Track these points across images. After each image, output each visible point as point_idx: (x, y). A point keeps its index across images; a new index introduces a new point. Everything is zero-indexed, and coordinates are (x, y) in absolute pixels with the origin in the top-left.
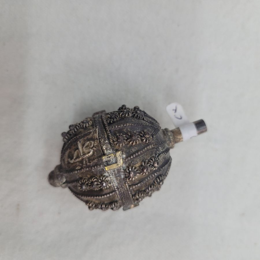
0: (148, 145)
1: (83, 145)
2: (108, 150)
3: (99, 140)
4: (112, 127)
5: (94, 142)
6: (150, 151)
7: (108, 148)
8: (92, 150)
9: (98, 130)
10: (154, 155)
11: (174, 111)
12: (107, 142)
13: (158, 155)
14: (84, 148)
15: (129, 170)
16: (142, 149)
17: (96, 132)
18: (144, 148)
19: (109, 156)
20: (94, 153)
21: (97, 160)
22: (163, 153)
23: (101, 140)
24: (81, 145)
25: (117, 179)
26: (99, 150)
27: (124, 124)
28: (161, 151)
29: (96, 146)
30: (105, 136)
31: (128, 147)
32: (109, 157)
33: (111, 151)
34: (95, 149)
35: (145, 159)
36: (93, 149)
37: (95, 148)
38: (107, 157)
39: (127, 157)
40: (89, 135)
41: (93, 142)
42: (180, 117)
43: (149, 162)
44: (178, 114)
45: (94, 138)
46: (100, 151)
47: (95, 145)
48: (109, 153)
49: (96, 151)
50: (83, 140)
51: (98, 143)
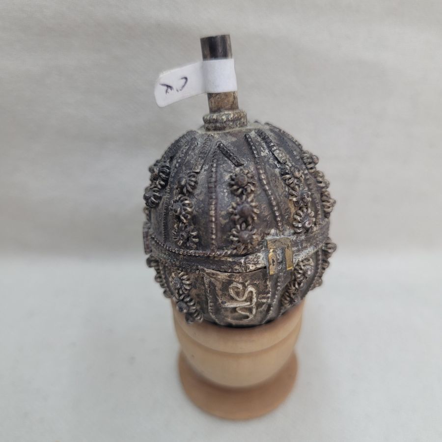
0: (260, 180)
1: (232, 299)
2: (259, 260)
3: (234, 274)
4: (213, 244)
5: (235, 282)
6: (270, 179)
7: (255, 260)
8: (249, 287)
9: (210, 269)
10: (277, 171)
11: (169, 90)
12: (242, 261)
13: (276, 163)
14: (238, 299)
15: (299, 228)
16: (267, 195)
17: (213, 274)
18: (265, 191)
19: (271, 262)
20: (254, 285)
21: (270, 281)
22: (273, 149)
23: (236, 270)
24: (230, 301)
25: (306, 248)
26: (252, 276)
27: (212, 221)
28: (267, 151)
29: (243, 279)
30: (230, 261)
31: (259, 222)
32: (273, 261)
33: (261, 255)
34: (249, 282)
35: (284, 191)
36: (248, 285)
37: (246, 281)
38: (273, 265)
39: (277, 227)
40: (215, 286)
41: (234, 284)
42: (184, 80)
43: (292, 185)
44: (177, 83)
45: (227, 280)
46: (255, 274)
47: (241, 281)
48: (263, 259)
49: (252, 280)
50: (222, 298)
51: (240, 276)
